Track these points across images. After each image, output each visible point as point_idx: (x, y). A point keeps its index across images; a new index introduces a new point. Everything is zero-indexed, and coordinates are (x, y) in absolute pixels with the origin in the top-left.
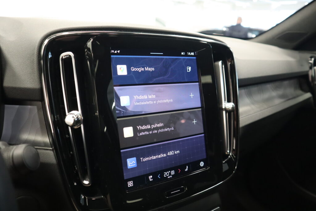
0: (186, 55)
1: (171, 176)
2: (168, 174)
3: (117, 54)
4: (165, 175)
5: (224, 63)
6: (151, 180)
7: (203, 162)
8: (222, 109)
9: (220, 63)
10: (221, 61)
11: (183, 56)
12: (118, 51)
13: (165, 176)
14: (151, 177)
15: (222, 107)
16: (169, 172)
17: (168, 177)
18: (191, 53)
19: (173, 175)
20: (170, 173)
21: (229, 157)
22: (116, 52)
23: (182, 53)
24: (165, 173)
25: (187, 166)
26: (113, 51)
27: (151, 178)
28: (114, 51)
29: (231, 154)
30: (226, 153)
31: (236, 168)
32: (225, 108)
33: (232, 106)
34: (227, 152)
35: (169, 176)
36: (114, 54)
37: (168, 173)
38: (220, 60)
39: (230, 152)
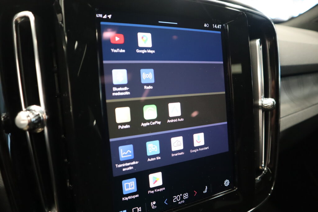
0: (211, 28)
1: (183, 201)
2: (178, 199)
3: (107, 20)
4: (175, 200)
5: (263, 43)
6: (153, 207)
7: (228, 180)
8: (258, 107)
9: (258, 42)
10: (259, 40)
11: (206, 28)
12: (108, 16)
13: (174, 202)
14: (154, 203)
15: (258, 103)
16: (181, 195)
17: (179, 203)
18: (217, 26)
19: (186, 200)
20: (182, 197)
21: (263, 172)
22: (105, 17)
23: (205, 24)
24: (175, 198)
25: (206, 187)
26: (101, 16)
27: (155, 205)
28: (103, 16)
29: (265, 169)
30: (260, 168)
31: (272, 189)
32: (262, 105)
33: (272, 103)
34: (262, 166)
35: (180, 201)
36: (102, 19)
37: (178, 197)
38: (257, 38)
39: (264, 167)
